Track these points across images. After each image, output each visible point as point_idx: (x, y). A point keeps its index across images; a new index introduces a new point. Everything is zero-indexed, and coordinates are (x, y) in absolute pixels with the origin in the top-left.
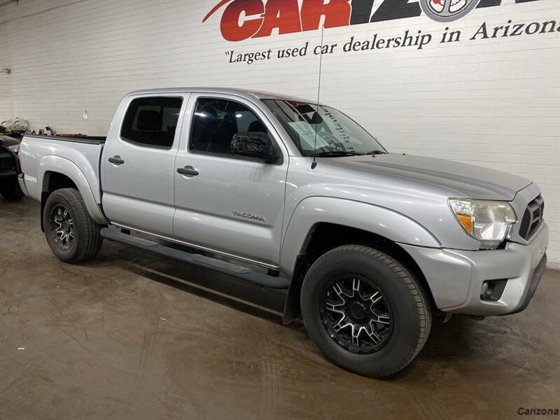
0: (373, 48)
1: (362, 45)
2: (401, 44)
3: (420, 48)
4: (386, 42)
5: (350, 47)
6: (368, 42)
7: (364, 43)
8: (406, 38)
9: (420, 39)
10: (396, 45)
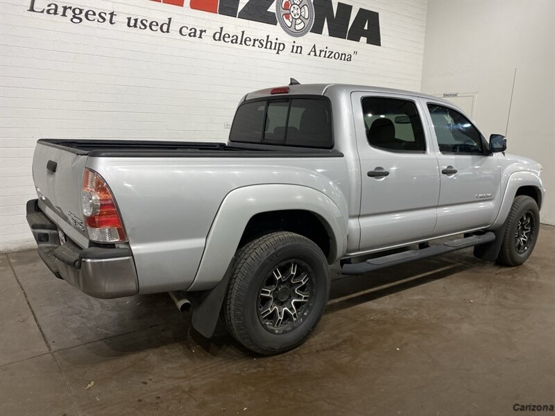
0: (241, 43)
1: (231, 38)
2: (264, 46)
3: (278, 53)
4: (252, 41)
5: (220, 37)
6: (237, 37)
7: (233, 37)
8: (267, 42)
9: (278, 45)
10: (260, 46)
